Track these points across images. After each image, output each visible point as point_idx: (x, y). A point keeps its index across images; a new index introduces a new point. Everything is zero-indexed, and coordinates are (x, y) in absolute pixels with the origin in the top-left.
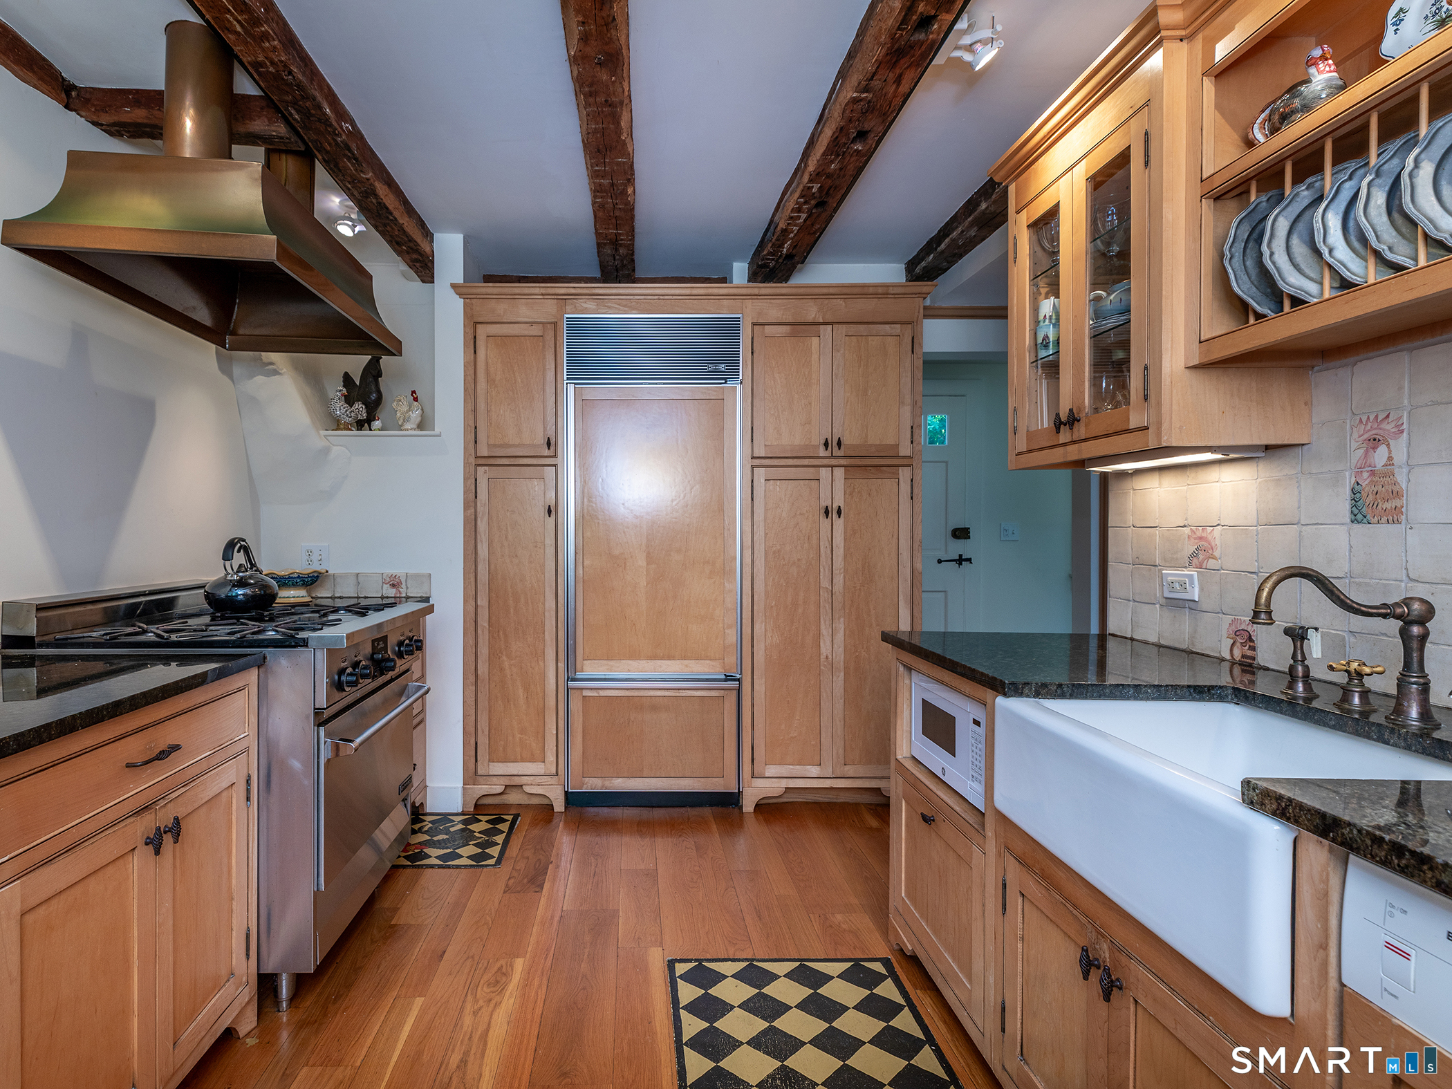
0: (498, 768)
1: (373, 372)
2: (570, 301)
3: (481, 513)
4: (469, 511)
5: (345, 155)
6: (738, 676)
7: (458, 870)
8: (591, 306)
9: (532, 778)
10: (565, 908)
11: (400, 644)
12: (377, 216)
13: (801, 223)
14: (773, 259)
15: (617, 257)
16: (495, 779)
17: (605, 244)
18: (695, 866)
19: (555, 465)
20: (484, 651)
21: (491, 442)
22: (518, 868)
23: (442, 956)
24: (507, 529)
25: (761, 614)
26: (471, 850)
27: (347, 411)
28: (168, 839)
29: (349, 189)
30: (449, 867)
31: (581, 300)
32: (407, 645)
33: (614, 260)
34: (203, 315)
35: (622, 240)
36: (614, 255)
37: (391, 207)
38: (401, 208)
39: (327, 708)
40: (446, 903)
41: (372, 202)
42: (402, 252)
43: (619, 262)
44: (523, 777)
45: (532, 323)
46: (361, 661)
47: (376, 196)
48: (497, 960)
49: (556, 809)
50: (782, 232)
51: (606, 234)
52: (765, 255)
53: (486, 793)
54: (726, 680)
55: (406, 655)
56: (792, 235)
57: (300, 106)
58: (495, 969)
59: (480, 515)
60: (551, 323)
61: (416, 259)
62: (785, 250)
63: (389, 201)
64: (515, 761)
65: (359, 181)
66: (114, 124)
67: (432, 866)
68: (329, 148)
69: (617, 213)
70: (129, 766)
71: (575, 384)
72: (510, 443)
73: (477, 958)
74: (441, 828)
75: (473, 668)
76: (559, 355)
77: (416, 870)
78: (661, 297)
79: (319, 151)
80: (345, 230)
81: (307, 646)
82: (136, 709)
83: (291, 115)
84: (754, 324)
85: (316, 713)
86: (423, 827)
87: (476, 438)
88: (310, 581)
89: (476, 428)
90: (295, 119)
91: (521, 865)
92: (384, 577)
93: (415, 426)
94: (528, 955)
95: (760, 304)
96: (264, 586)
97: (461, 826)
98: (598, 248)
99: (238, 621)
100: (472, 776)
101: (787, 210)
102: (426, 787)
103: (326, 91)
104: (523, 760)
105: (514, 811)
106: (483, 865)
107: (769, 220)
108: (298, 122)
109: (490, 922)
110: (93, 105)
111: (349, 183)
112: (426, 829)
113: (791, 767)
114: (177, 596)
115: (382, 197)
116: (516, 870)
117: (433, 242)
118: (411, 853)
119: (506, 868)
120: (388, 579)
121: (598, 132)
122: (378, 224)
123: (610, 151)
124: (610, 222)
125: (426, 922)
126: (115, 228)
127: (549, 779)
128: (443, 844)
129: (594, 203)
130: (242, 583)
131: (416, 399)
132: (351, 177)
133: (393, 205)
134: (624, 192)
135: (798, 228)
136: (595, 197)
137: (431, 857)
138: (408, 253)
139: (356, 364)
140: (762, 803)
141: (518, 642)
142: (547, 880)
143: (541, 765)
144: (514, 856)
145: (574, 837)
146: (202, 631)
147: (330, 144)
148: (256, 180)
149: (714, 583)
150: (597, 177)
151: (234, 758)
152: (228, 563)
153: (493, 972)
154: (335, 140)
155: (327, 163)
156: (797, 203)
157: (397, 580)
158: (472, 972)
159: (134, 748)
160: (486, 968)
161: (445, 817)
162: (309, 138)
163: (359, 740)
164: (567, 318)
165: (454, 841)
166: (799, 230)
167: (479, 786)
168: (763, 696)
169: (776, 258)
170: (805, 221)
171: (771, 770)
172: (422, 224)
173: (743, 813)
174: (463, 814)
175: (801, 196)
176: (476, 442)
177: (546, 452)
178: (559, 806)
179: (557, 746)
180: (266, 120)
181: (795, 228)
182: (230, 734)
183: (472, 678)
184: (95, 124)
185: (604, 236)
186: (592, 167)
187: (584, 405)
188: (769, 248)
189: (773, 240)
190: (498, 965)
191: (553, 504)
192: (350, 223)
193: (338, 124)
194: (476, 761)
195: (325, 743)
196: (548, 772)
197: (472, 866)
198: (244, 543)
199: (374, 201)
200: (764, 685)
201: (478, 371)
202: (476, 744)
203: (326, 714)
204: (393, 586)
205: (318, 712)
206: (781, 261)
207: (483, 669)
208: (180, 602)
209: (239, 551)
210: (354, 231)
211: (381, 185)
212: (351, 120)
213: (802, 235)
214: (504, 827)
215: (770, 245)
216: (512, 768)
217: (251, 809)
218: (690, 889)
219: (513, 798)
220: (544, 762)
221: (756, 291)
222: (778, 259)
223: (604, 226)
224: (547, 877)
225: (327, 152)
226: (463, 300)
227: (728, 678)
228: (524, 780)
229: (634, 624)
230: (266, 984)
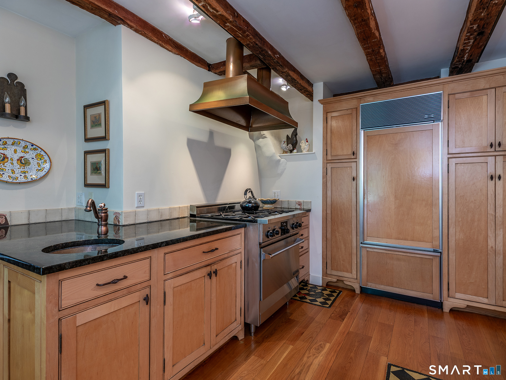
0: (334, 273)
1: (294, 134)
2: (362, 99)
3: (328, 180)
4: (324, 179)
5: (278, 65)
6: (440, 251)
7: (315, 306)
8: (371, 99)
9: (347, 278)
10: (350, 330)
11: (293, 224)
12: (292, 82)
13: (471, 44)
14: (460, 64)
15: (382, 78)
16: (333, 276)
17: (376, 74)
18: (412, 329)
19: (356, 162)
20: (329, 229)
21: (332, 154)
22: (336, 311)
23: (302, 334)
24: (338, 185)
25: (453, 224)
26: (321, 300)
27: (286, 147)
28: (213, 275)
29: (281, 76)
30: (312, 304)
31: (367, 98)
32: (295, 225)
33: (382, 79)
34: (243, 122)
35: (383, 71)
36: (381, 77)
37: (295, 78)
38: (299, 78)
39: (263, 243)
40: (308, 316)
41: (289, 78)
42: (302, 92)
43: (384, 80)
44: (344, 278)
45: (347, 110)
46: (276, 229)
47: (290, 76)
48: (320, 341)
49: (357, 292)
50: (461, 51)
51: (376, 70)
52: (455, 63)
53: (330, 281)
54: (434, 252)
55: (295, 228)
56: (467, 51)
57: (262, 54)
58: (319, 344)
59: (328, 181)
60: (355, 108)
61: (308, 94)
62: (465, 58)
63: (295, 77)
64: (341, 271)
65: (284, 72)
66: (220, 72)
67: (307, 302)
68: (272, 64)
69: (378, 61)
70: (204, 252)
71: (364, 130)
72: (339, 154)
73: (314, 338)
74: (313, 290)
75: (325, 235)
76: (358, 120)
77: (301, 302)
78: (402, 91)
79: (270, 66)
80: (284, 89)
81: (257, 223)
82: (205, 237)
83: (260, 57)
84: (449, 95)
85: (259, 244)
86: (307, 288)
87: (327, 153)
88: (274, 202)
89: (327, 150)
90: (261, 58)
91: (338, 310)
92: (296, 202)
93: (307, 151)
94: (332, 343)
95: (453, 85)
96: (256, 203)
97: (320, 291)
98: (374, 76)
99: (245, 214)
100: (325, 274)
101: (462, 40)
102: (310, 274)
103: (269, 46)
104: (343, 271)
105: (340, 290)
106: (324, 306)
107: (455, 47)
108: (262, 59)
109: (321, 327)
110: (215, 68)
111: (281, 73)
112: (308, 289)
113: (470, 296)
114: (235, 205)
115: (292, 76)
116: (335, 311)
117: (313, 87)
118: (301, 296)
119: (332, 309)
120: (298, 203)
121: (362, 32)
122: (293, 85)
123: (369, 38)
124: (376, 65)
125: (300, 321)
126: (212, 102)
127: (354, 280)
128: (312, 296)
129: (367, 59)
130: (250, 202)
131: (307, 142)
132: (281, 71)
133: (296, 78)
134: (379, 52)
135: (470, 47)
136: (367, 57)
137: (307, 299)
138: (305, 92)
139: (289, 132)
140: (454, 309)
141: (341, 228)
142: (346, 318)
143: (351, 275)
144: (336, 306)
145: (361, 304)
146: (234, 216)
147: (272, 63)
148: (246, 80)
149: (428, 209)
150: (366, 49)
151: (236, 254)
152: (245, 196)
153: (318, 345)
154: (274, 61)
155: (273, 69)
156: (466, 36)
157: (300, 203)
158: (311, 343)
159: (205, 248)
160: (316, 343)
161: (315, 287)
162: (266, 63)
163: (273, 255)
164: (361, 105)
165: (316, 295)
166: (471, 48)
167: (328, 278)
168: (454, 261)
169: (461, 63)
170: (473, 43)
171: (458, 295)
172: (308, 82)
173: (443, 312)
174: (322, 287)
175: (468, 33)
176: (327, 155)
177: (353, 157)
178: (358, 291)
179: (357, 268)
180: (255, 61)
181: (469, 48)
182: (235, 247)
183: (325, 239)
184: (215, 73)
185: (375, 71)
186: (363, 46)
187: (368, 138)
188: (456, 59)
189: (458, 55)
190: (320, 343)
191: (355, 176)
192: (285, 86)
193: (274, 56)
194: (327, 269)
195: (263, 254)
196: (353, 277)
197: (320, 306)
198: (251, 190)
199: (290, 78)
200: (455, 256)
201: (328, 129)
202: (327, 262)
203: (262, 244)
204: (299, 205)
205: (260, 244)
206: (464, 63)
207: (329, 236)
208: (236, 207)
209: (249, 192)
210: (286, 89)
211: (291, 72)
212: (279, 53)
213: (473, 50)
214: (335, 294)
215: (457, 58)
216: (340, 274)
217: (242, 270)
218: (407, 338)
219: (340, 285)
220: (352, 273)
221: (453, 79)
222: (463, 63)
223: (374, 67)
224: (347, 316)
225: (273, 66)
226: (323, 105)
227: (435, 251)
228: (344, 279)
229: (389, 224)
230: (247, 326)
